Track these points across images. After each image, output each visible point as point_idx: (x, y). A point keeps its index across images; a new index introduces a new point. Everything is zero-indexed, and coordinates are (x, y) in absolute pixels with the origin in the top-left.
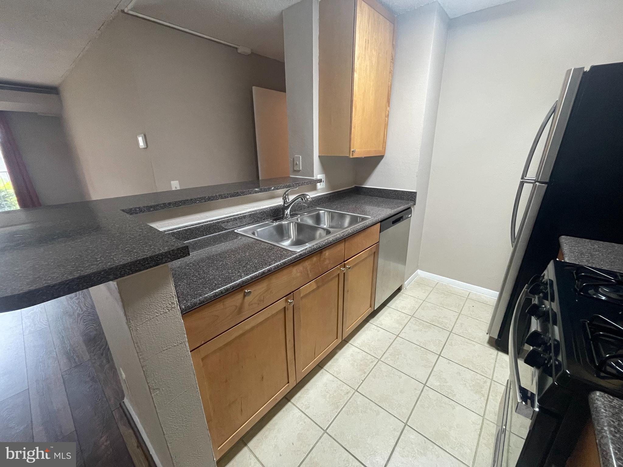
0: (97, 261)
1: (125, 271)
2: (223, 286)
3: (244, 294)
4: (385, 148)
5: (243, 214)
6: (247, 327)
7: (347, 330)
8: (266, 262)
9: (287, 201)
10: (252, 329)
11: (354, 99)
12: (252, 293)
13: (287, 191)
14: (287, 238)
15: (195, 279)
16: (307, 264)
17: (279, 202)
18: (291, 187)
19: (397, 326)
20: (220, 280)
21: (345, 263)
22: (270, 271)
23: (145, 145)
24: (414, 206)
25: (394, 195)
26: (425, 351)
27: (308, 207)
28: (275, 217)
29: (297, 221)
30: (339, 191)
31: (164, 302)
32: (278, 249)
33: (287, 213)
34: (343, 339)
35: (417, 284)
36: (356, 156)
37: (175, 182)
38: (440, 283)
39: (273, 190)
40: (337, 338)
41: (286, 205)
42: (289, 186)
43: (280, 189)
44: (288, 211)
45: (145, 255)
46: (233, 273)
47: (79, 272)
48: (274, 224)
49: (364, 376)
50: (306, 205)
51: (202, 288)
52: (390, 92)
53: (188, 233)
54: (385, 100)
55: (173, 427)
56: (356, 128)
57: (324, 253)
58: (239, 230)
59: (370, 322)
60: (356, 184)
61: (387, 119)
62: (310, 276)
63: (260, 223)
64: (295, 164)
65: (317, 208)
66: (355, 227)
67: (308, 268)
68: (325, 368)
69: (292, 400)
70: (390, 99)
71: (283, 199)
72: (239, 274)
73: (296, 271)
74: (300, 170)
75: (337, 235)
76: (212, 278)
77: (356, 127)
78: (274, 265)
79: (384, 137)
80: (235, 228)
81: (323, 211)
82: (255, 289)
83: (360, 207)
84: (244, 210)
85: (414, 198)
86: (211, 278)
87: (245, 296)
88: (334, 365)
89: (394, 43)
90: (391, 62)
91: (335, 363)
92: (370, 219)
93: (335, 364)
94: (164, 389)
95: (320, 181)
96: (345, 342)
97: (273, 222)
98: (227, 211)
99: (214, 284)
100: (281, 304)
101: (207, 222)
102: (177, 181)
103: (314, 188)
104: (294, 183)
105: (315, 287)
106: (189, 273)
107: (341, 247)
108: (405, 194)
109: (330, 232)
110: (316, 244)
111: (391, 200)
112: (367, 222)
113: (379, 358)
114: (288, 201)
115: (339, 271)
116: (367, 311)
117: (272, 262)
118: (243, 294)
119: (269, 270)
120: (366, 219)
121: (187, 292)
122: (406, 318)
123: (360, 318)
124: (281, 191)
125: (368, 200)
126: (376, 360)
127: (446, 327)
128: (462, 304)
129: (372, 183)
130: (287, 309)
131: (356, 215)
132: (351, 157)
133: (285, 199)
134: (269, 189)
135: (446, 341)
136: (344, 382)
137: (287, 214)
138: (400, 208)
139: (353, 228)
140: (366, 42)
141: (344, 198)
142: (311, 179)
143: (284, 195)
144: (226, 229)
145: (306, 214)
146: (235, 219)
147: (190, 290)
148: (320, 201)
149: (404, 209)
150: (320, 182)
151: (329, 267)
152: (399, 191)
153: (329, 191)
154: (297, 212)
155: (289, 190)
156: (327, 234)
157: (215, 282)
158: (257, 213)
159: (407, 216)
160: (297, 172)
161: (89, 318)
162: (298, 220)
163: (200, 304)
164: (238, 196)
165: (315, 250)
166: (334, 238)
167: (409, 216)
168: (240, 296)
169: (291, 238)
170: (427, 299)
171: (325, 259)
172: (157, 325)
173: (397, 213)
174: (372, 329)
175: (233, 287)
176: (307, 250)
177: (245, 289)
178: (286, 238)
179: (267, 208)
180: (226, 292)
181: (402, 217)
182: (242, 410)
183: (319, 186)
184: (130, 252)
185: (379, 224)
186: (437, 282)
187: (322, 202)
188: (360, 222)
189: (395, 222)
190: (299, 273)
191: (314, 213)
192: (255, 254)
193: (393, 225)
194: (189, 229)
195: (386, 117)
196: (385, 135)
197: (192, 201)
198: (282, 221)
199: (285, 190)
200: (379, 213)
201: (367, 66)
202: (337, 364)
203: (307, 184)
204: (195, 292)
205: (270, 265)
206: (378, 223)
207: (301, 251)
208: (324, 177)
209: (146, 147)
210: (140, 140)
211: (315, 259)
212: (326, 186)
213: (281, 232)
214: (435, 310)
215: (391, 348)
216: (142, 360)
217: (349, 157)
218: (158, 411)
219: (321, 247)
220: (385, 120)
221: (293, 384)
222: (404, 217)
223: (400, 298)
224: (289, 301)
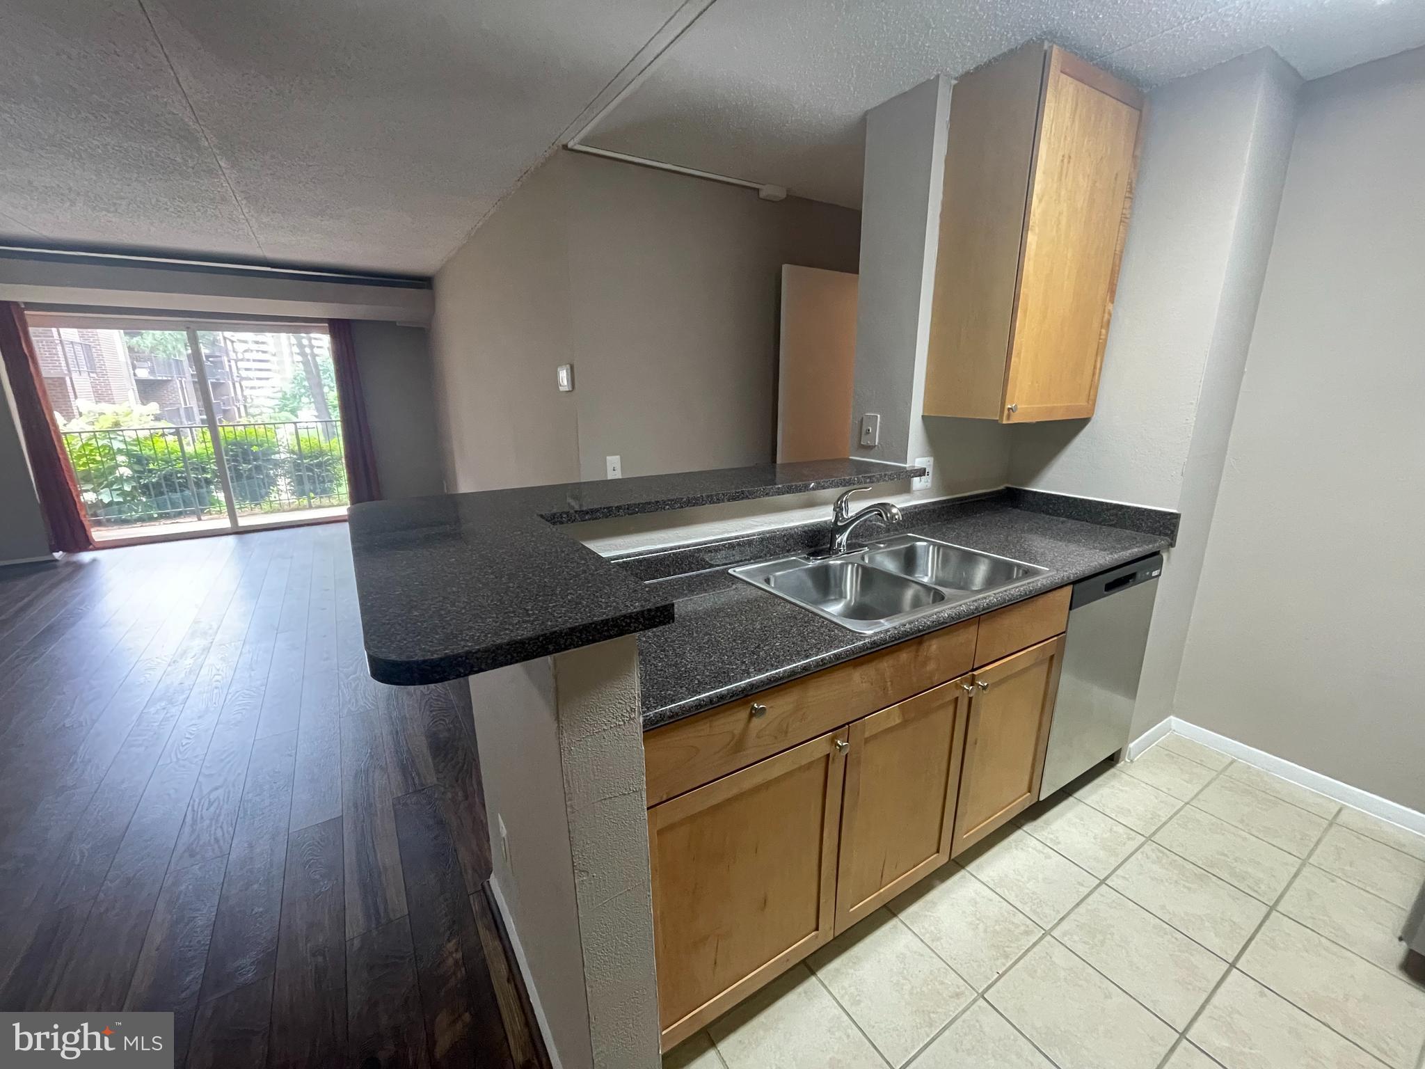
0: (529, 615)
1: (571, 639)
2: (714, 688)
3: (751, 711)
4: (1095, 401)
5: (748, 536)
6: (747, 785)
7: (965, 836)
8: (799, 649)
9: (842, 515)
10: (757, 789)
11: (1023, 290)
12: (767, 710)
13: (847, 493)
14: (837, 597)
15: (660, 664)
16: (886, 665)
17: (824, 515)
18: (854, 484)
19: (1102, 854)
20: (708, 673)
21: (975, 673)
22: (806, 670)
23: (570, 385)
24: (1171, 549)
25: (1112, 518)
26: (1185, 942)
27: (888, 530)
28: (811, 547)
29: (862, 563)
30: (965, 497)
31: (619, 706)
32: (823, 622)
33: (841, 542)
34: (953, 857)
35: (1167, 755)
36: (1015, 419)
37: (614, 457)
38: (1240, 762)
39: (813, 489)
40: (938, 851)
41: (839, 524)
42: (849, 483)
43: (828, 487)
44: (842, 538)
45: (604, 613)
46: (730, 663)
47: (507, 632)
48: (811, 563)
49: (1004, 965)
50: (883, 525)
51: (674, 687)
52: (1117, 268)
53: (642, 568)
54: (1103, 288)
55: (600, 956)
56: (1022, 357)
57: (925, 645)
58: (738, 569)
59: (1025, 828)
60: (1008, 483)
61: (1104, 331)
62: (889, 692)
63: (779, 558)
64: (864, 429)
65: (909, 534)
66: (1005, 591)
67: (888, 674)
68: (902, 916)
69: (821, 974)
70: (1116, 285)
71: (834, 510)
72: (743, 668)
73: (859, 680)
74: (875, 446)
75: (961, 606)
76: (691, 667)
77: (1022, 355)
78: (815, 658)
79: (1094, 374)
80: (730, 564)
81: (925, 543)
82: (772, 705)
83: (1018, 542)
84: (750, 528)
85: (1172, 528)
86: (689, 667)
87: (751, 716)
88: (926, 916)
89: (1138, 153)
90: (1126, 197)
91: (928, 911)
92: (1046, 574)
93: (927, 913)
94: (595, 875)
95: (921, 473)
96: (957, 864)
97: (808, 559)
98: (717, 528)
99: (696, 682)
100: (820, 747)
101: (679, 547)
102: (618, 457)
103: (906, 489)
104: (861, 476)
105: (898, 721)
106: (647, 651)
107: (967, 636)
108: (1145, 518)
109: (942, 598)
110: (910, 623)
111: (1104, 528)
112: (1039, 582)
113: (1047, 929)
114: (845, 516)
115: (958, 691)
116: (1021, 799)
117: (812, 651)
118: (748, 711)
119: (805, 668)
120: (1035, 572)
121: (647, 689)
122: (1129, 839)
123: (998, 814)
124: (832, 493)
125: (1037, 523)
126: (1040, 932)
127: (1256, 891)
128: (1315, 834)
129: (1051, 482)
130: (833, 759)
131: (1006, 560)
132: (1005, 422)
133: (838, 510)
134: (806, 488)
135: (1257, 931)
136: (948, 965)
137: (840, 544)
138: (1129, 551)
139: (1002, 592)
140: (1062, 161)
141: (976, 513)
142: (900, 467)
143: (838, 501)
144: (712, 566)
145: (882, 545)
146: (732, 546)
147: (653, 687)
148: (919, 518)
149: (1140, 555)
150: (920, 476)
151: (936, 679)
152: (1128, 507)
153: (938, 497)
154: (860, 541)
155: (850, 491)
156: (934, 601)
157: (698, 677)
158: (775, 536)
159: (1148, 573)
160: (868, 448)
161: (438, 704)
162: (863, 559)
163: (670, 717)
164: (743, 498)
165: (907, 636)
166: (953, 612)
167: (1155, 573)
168: (743, 714)
169: (846, 598)
170: (1194, 801)
171: (928, 659)
172: (601, 746)
173: (1119, 564)
174: (1030, 849)
175: (732, 693)
176: (889, 633)
177: (755, 701)
178: (833, 598)
179: (797, 527)
180: (719, 701)
181: (1133, 576)
182: (715, 963)
183: (917, 483)
184: (577, 604)
185: (1069, 588)
186: (1230, 760)
187: (922, 520)
188: (1018, 579)
189: (1112, 586)
190: (865, 682)
191: (902, 547)
192: (775, 628)
193: (1106, 593)
194: (644, 559)
195: (1102, 327)
196: (1098, 371)
197: (657, 506)
198: (827, 559)
199: (841, 490)
200: (1069, 559)
201: (1060, 214)
202: (934, 915)
203: (889, 479)
204: (661, 691)
205: (807, 657)
206: (1066, 585)
207: (876, 634)
208: (932, 463)
209: (571, 389)
210: (563, 375)
211: (904, 656)
212: (932, 486)
213: (826, 584)
214: (1223, 834)
215: (1081, 909)
216: (569, 810)
217: (999, 422)
218: (580, 916)
219: (920, 631)
220: (1100, 335)
221: (826, 934)
222: (1139, 575)
223: (1112, 783)
224: (839, 742)
